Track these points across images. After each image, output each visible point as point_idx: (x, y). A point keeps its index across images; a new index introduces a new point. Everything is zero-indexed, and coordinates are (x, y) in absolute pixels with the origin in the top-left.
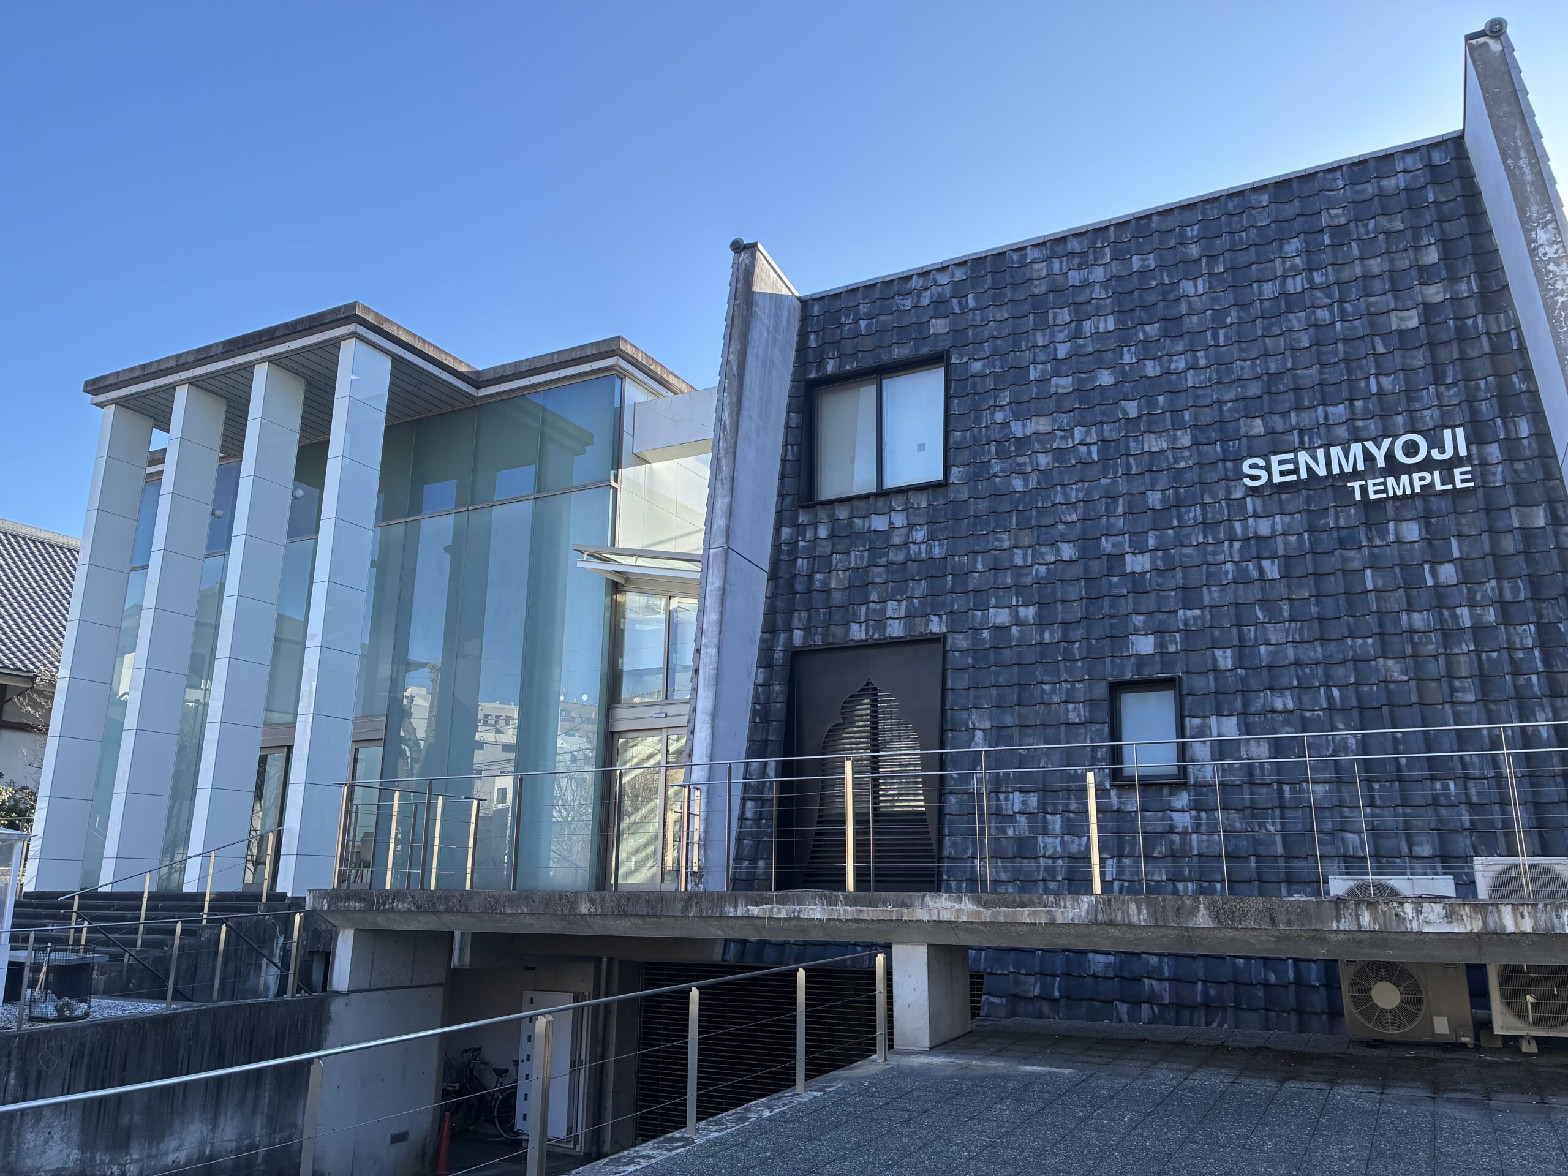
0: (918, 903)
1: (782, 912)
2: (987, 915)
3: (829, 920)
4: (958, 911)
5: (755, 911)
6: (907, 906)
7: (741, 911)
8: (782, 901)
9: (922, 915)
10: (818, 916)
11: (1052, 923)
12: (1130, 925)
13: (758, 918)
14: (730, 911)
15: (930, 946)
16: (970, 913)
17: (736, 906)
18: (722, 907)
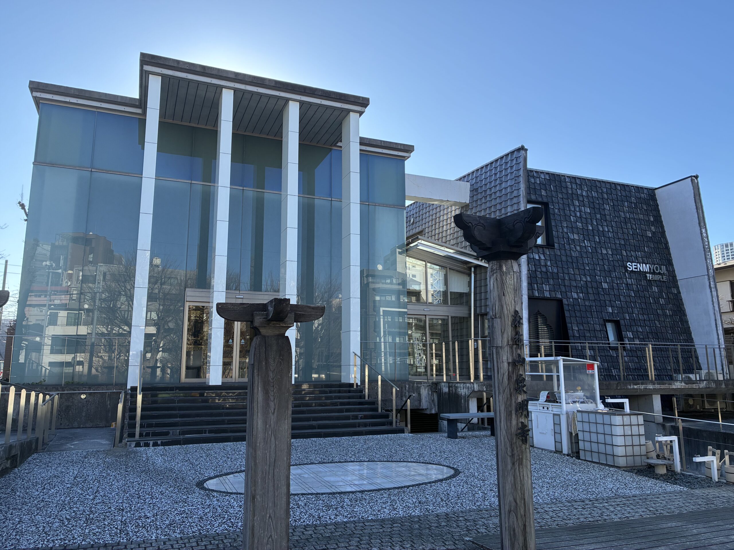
0: (673, 384)
1: (642, 387)
2: (687, 386)
3: (654, 389)
4: (682, 385)
5: (636, 387)
6: (671, 385)
7: (632, 387)
8: (642, 384)
9: (674, 387)
10: (651, 388)
11: (699, 388)
12: (712, 388)
13: (636, 389)
14: (629, 387)
15: (661, 395)
16: (684, 386)
17: (630, 386)
18: (626, 386)
